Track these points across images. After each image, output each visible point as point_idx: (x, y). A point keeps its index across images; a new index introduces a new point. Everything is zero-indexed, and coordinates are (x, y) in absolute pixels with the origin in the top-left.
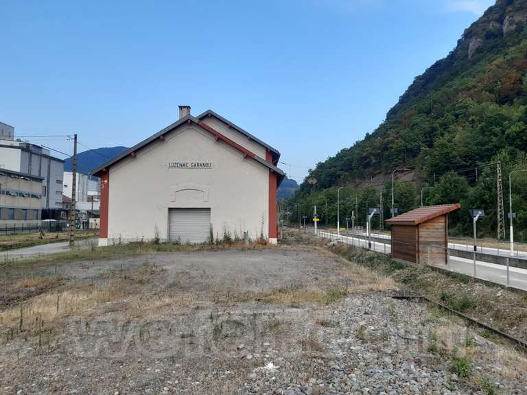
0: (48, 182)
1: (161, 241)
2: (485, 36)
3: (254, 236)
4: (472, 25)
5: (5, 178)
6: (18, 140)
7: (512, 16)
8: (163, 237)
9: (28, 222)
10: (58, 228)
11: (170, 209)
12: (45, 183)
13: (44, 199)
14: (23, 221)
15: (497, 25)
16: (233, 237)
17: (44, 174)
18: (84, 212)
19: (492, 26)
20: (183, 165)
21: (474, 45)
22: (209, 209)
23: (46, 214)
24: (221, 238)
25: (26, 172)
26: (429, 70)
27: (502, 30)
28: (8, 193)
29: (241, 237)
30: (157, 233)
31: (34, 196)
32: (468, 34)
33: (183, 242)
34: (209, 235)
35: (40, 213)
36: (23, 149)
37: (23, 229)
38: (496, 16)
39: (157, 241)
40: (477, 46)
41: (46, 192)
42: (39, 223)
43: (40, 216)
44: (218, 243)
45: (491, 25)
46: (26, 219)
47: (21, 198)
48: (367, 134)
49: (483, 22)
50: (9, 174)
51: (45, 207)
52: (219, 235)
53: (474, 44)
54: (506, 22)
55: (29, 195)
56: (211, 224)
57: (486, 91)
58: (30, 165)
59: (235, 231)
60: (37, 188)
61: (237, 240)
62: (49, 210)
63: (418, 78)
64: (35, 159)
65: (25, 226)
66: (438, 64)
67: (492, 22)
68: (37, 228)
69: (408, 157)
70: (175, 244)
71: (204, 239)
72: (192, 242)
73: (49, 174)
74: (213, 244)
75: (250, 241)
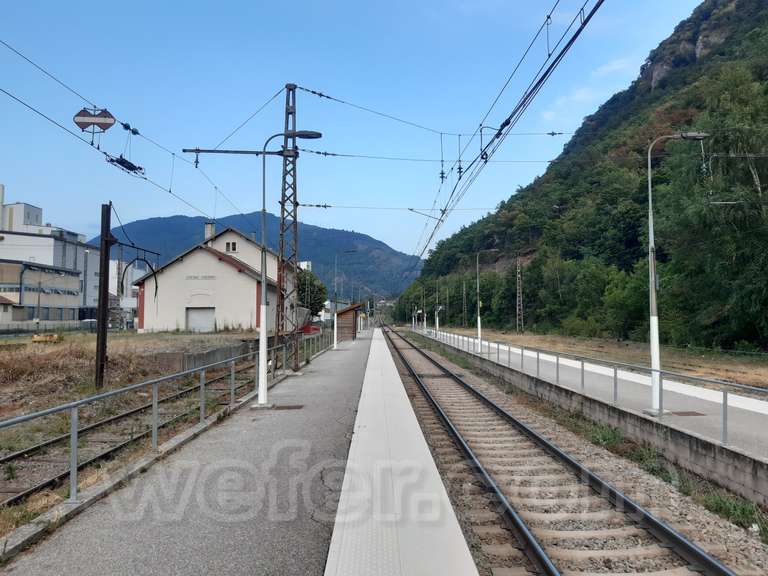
0: (85, 275)
1: (181, 330)
2: (674, 62)
3: (245, 327)
4: (661, 44)
5: (38, 273)
6: (48, 225)
7: (707, 37)
8: (182, 327)
9: (64, 322)
11: (187, 309)
12: (81, 277)
13: (81, 295)
14: (58, 322)
15: (689, 47)
16: (230, 328)
17: (80, 268)
18: (128, 310)
19: (684, 48)
20: (196, 278)
21: (658, 75)
22: (214, 308)
23: (84, 313)
24: (222, 328)
25: (59, 265)
26: (604, 108)
27: (695, 54)
28: (42, 291)
29: (236, 328)
30: (178, 325)
31: (70, 293)
32: (655, 57)
33: (196, 331)
34: (214, 326)
35: (77, 312)
36: (56, 239)
38: (689, 34)
39: (178, 330)
40: (662, 75)
41: (83, 287)
42: (77, 323)
43: (77, 316)
44: (220, 331)
45: (682, 46)
46: (61, 319)
47: (56, 295)
48: (503, 202)
49: (671, 43)
50: (43, 269)
51: (81, 305)
52: (221, 326)
53: (659, 73)
54: (699, 44)
55: (64, 292)
56: (215, 319)
57: (634, 151)
58: (64, 255)
59: (232, 323)
60: (73, 284)
61: (234, 329)
62: (87, 309)
63: (590, 119)
64: (70, 249)
66: (616, 99)
67: (683, 42)
68: (77, 328)
69: (533, 236)
70: (190, 332)
71: (211, 328)
72: (202, 331)
73: (86, 266)
74: (216, 331)
75: (242, 330)
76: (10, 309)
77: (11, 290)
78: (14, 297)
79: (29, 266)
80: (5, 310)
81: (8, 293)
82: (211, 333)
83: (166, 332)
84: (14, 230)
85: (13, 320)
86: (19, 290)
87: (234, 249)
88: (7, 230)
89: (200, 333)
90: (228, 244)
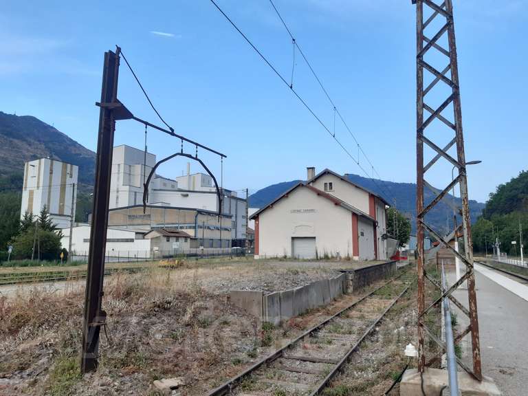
0: (236, 217)
1: (288, 257)
3: (343, 255)
5: (206, 216)
8: (289, 255)
9: (222, 249)
10: (243, 254)
11: (293, 238)
12: (234, 219)
13: (233, 231)
14: (219, 249)
16: (330, 256)
17: (233, 213)
20: (299, 211)
22: (315, 238)
23: (235, 243)
24: (322, 256)
28: (209, 228)
29: (335, 256)
30: (285, 253)
31: (226, 229)
33: (301, 258)
34: (315, 254)
35: (230, 242)
36: (218, 194)
37: (219, 255)
39: (285, 257)
41: (235, 225)
42: (230, 250)
43: (230, 244)
44: (321, 259)
46: (221, 247)
47: (218, 231)
50: (209, 213)
51: (234, 238)
52: (321, 254)
55: (222, 229)
56: (316, 247)
59: (331, 252)
60: (227, 223)
61: (333, 257)
62: (237, 240)
64: (226, 201)
65: (220, 252)
68: (228, 254)
70: (295, 259)
71: (313, 256)
72: (305, 258)
73: (236, 212)
74: (317, 259)
75: (340, 258)
76: (189, 240)
77: (190, 228)
78: (191, 233)
79: (200, 212)
80: (186, 241)
81: (189, 230)
82: (312, 260)
83: (276, 258)
84: (196, 190)
85: (191, 248)
86: (195, 228)
87: (331, 188)
88: (192, 190)
89: (304, 261)
90: (326, 184)
